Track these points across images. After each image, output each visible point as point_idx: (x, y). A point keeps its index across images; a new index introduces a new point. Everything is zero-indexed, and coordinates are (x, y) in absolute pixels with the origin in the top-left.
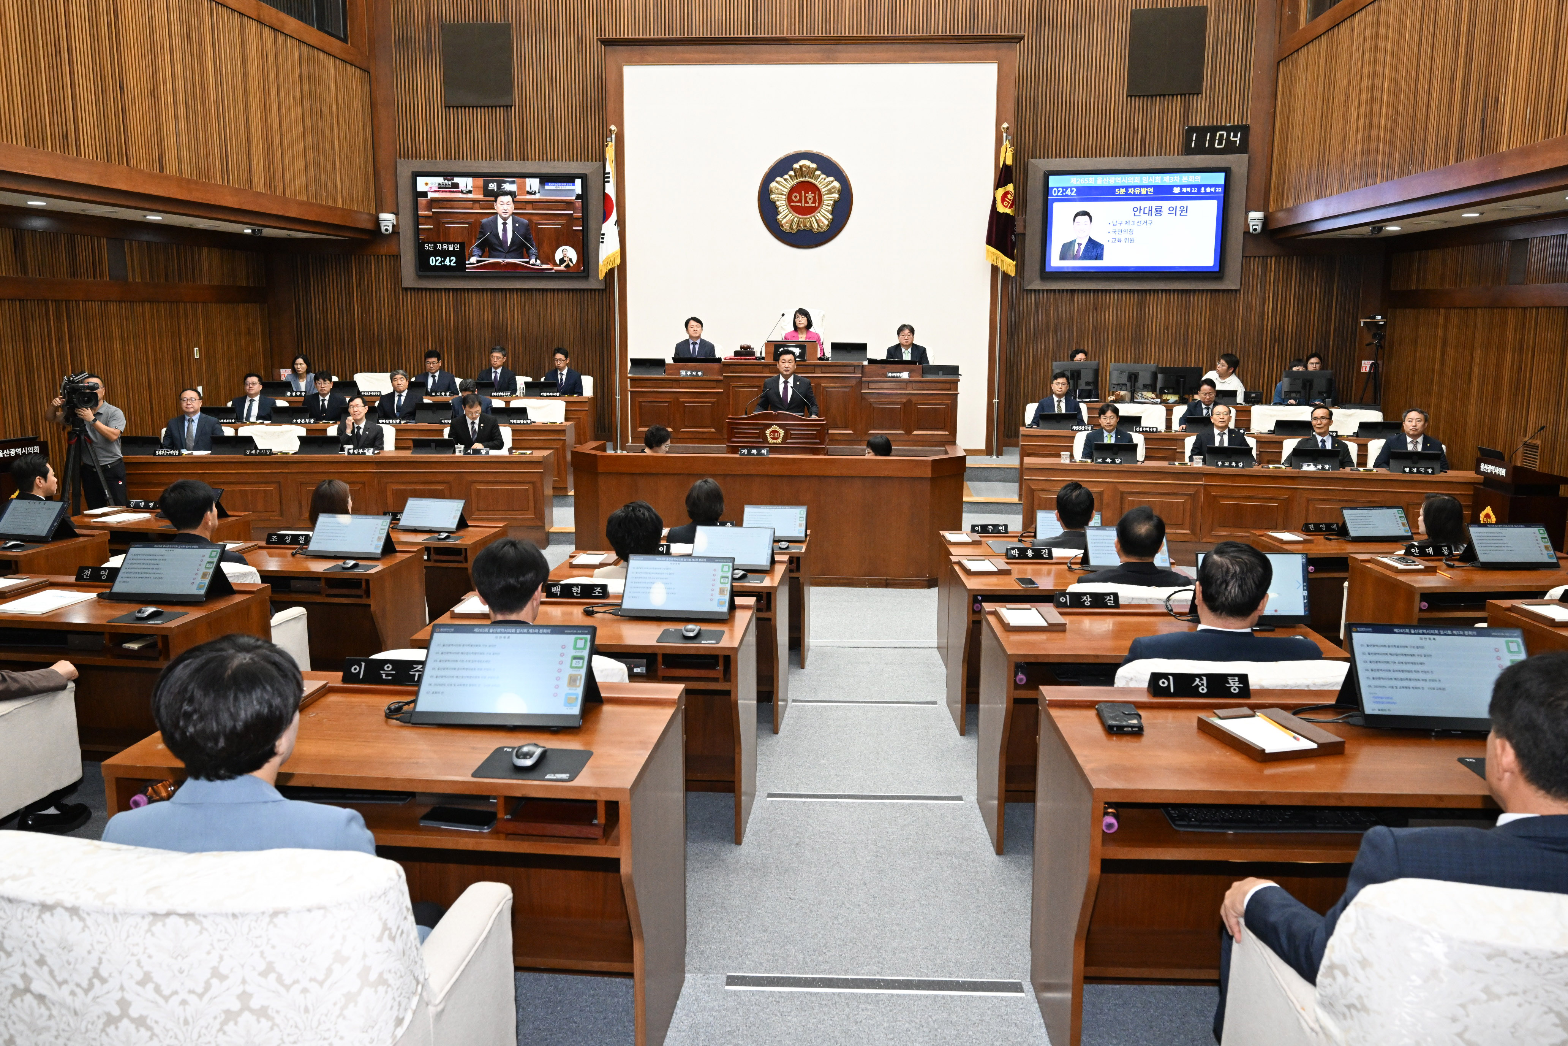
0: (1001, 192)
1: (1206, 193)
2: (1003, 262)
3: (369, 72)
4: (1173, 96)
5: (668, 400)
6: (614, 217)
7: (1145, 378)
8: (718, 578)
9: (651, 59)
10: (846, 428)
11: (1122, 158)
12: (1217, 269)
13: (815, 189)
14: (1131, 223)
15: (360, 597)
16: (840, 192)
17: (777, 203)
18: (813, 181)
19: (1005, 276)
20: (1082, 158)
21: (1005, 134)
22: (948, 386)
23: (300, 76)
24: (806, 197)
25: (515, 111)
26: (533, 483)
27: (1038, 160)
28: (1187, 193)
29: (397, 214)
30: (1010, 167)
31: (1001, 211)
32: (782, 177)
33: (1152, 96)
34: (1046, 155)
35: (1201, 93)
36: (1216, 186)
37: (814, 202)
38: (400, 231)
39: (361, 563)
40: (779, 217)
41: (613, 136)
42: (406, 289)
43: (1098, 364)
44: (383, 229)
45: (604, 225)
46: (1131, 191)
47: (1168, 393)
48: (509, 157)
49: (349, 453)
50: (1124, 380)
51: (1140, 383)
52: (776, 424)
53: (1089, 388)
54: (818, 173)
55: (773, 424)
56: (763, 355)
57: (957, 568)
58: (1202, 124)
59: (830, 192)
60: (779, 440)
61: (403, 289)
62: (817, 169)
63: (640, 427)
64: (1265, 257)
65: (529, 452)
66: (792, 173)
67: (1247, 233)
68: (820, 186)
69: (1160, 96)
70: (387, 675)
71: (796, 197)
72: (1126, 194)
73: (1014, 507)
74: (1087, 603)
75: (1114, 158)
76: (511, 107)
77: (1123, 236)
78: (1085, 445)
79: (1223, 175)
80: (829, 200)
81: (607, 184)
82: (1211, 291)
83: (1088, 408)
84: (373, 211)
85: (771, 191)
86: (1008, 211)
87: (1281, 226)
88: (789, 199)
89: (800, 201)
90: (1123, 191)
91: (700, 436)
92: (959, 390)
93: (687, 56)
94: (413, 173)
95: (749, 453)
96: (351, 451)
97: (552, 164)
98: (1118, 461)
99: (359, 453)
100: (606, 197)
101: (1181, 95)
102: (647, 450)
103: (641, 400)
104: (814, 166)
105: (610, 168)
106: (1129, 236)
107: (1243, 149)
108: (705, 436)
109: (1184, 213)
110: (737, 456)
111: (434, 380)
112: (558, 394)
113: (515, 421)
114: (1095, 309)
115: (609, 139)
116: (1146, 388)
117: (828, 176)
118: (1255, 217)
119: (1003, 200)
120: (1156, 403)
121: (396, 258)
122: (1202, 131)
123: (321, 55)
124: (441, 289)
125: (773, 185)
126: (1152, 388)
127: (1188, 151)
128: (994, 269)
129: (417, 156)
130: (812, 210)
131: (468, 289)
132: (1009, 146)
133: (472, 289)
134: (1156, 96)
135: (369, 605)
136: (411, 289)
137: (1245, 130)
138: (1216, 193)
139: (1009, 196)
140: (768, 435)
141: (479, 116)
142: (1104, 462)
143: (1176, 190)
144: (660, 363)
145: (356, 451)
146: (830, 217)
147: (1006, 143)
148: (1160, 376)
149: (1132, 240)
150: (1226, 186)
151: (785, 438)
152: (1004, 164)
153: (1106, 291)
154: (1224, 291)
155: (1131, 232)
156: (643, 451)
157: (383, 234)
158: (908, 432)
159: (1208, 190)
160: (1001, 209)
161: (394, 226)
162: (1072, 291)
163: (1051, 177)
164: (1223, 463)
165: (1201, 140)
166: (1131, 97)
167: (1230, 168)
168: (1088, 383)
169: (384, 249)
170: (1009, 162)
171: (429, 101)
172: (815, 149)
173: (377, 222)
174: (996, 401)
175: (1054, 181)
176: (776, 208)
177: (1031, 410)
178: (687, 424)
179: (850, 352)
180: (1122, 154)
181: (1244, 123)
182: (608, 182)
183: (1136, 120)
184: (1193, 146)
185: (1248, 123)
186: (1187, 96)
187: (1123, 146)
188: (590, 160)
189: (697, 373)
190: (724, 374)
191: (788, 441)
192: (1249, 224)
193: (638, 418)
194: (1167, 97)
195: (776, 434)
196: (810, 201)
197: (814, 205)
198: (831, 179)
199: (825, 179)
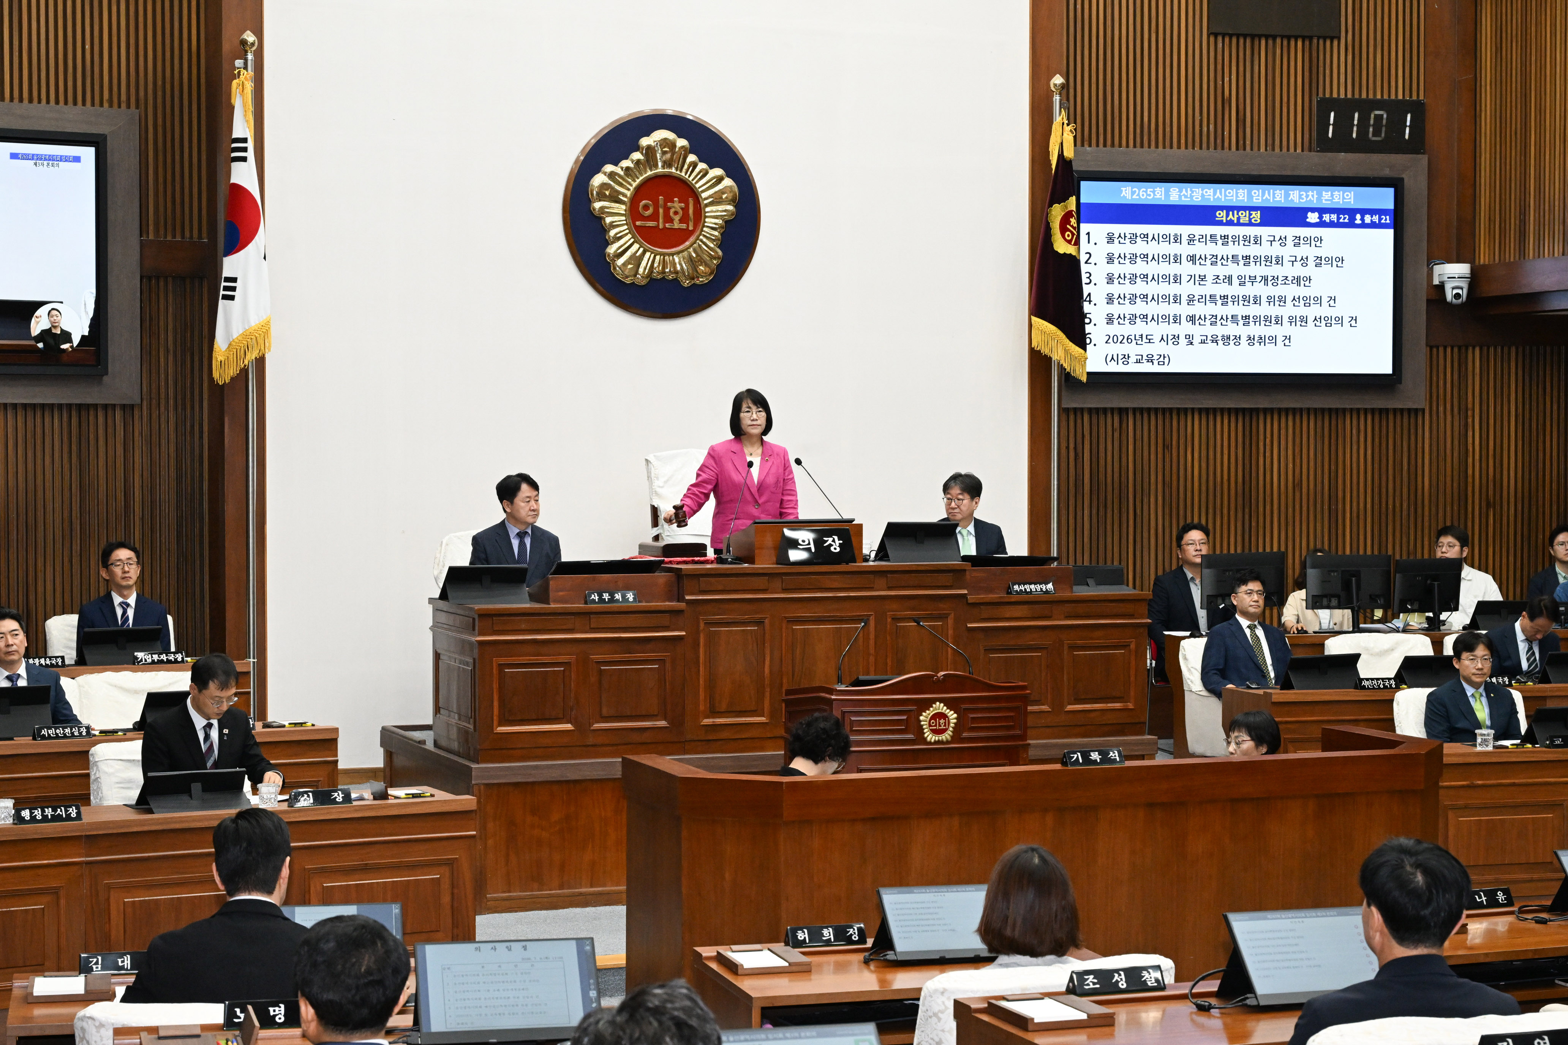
0: (1057, 212)
1: (1363, 224)
2: (1068, 352)
4: (1289, 38)
5: (564, 659)
6: (261, 240)
7: (1371, 583)
13: (688, 191)
16: (737, 200)
17: (607, 220)
18: (683, 174)
21: (1057, 98)
24: (667, 210)
28: (1332, 223)
30: (1071, 161)
31: (1061, 251)
32: (616, 163)
33: (1253, 37)
35: (1339, 38)
36: (1381, 212)
37: (685, 219)
40: (612, 249)
41: (250, 56)
47: (1413, 611)
50: (1337, 587)
51: (1364, 594)
52: (941, 700)
54: (692, 158)
55: (934, 701)
58: (1342, 96)
59: (717, 200)
60: (947, 736)
62: (688, 151)
64: (1463, 348)
66: (637, 156)
67: (1442, 302)
68: (696, 186)
69: (1267, 37)
71: (646, 207)
75: (1192, 151)
79: (1390, 191)
80: (716, 216)
81: (235, 165)
82: (1374, 411)
85: (594, 194)
86: (1073, 250)
88: (634, 213)
89: (654, 217)
101: (1304, 38)
104: (682, 143)
105: (246, 129)
107: (1416, 145)
112: (179, 657)
115: (239, 63)
117: (712, 167)
118: (1454, 272)
119: (1063, 230)
122: (1345, 107)
125: (598, 180)
127: (1324, 145)
130: (680, 237)
132: (1066, 121)
134: (1260, 37)
137: (1418, 108)
138: (1380, 225)
139: (1073, 221)
140: (925, 724)
146: (718, 252)
147: (1061, 115)
150: (1398, 213)
151: (959, 729)
152: (1061, 156)
154: (1395, 411)
159: (1368, 219)
160: (1061, 246)
163: (1083, 185)
165: (1343, 124)
166: (1216, 35)
167: (1400, 180)
170: (1069, 153)
176: (604, 230)
178: (605, 712)
179: (922, 543)
180: (1204, 145)
181: (1414, 98)
182: (244, 159)
183: (1227, 79)
184: (1330, 135)
185: (1421, 97)
186: (1315, 41)
187: (1205, 129)
188: (106, 105)
189: (624, 596)
190: (687, 598)
191: (965, 735)
192: (1441, 287)
193: (496, 704)
194: (1278, 41)
195: (942, 721)
196: (677, 218)
197: (684, 226)
198: (718, 172)
199: (706, 173)
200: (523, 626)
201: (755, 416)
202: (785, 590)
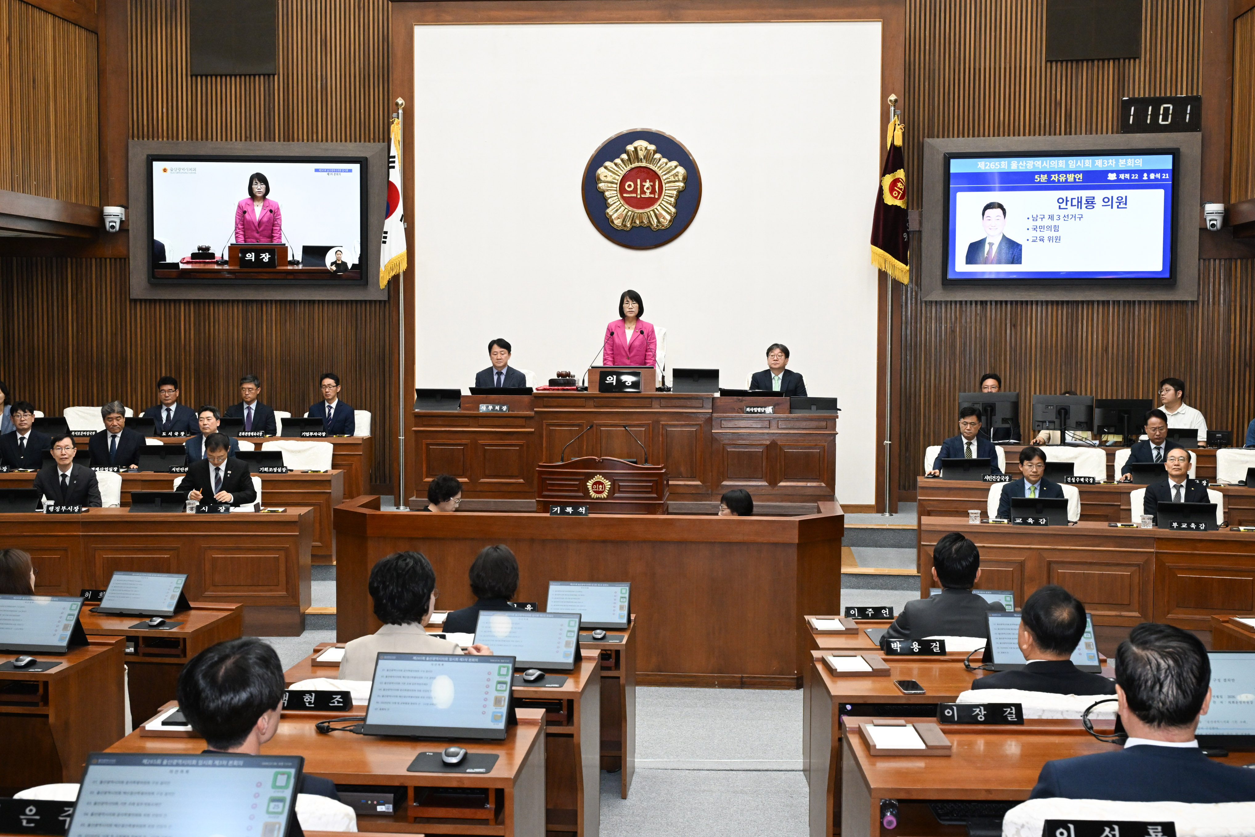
0: (888, 179)
1: (1149, 180)
2: (894, 266)
3: (96, 34)
4: (1103, 60)
5: (464, 442)
6: (399, 211)
7: (1078, 413)
8: (493, 684)
9: (448, 18)
10: (693, 478)
11: (1042, 138)
12: (1167, 275)
13: (653, 176)
14: (1056, 217)
15: (36, 704)
16: (685, 179)
17: (607, 194)
18: (651, 166)
19: (897, 284)
20: (991, 137)
21: (892, 106)
22: (824, 424)
23: (9, 39)
24: (642, 187)
25: (278, 82)
26: (286, 550)
27: (936, 139)
28: (1126, 180)
29: (126, 207)
30: (900, 147)
31: (890, 203)
32: (612, 161)
33: (1078, 61)
34: (946, 133)
35: (1139, 58)
36: (1161, 171)
37: (653, 192)
38: (130, 228)
39: (40, 659)
40: (608, 211)
41: (400, 111)
42: (135, 301)
43: (1018, 396)
44: (108, 225)
45: (387, 221)
46: (1054, 178)
47: (1109, 433)
48: (270, 137)
49: (48, 511)
50: (1052, 416)
51: (1072, 421)
52: (600, 474)
53: (1007, 426)
54: (658, 156)
55: (596, 474)
56: (586, 384)
57: (820, 667)
58: (1142, 96)
59: (673, 180)
60: (605, 495)
61: (131, 300)
62: (655, 152)
63: (427, 477)
64: (1228, 260)
65: (281, 509)
66: (624, 156)
67: (1203, 230)
68: (659, 172)
69: (1087, 61)
70: (29, 821)
72: (1049, 180)
73: (911, 580)
74: (981, 718)
75: (1032, 137)
76: (274, 75)
77: (1046, 234)
78: (1001, 500)
79: (1169, 158)
80: (671, 191)
81: (391, 170)
82: (1161, 302)
83: (1006, 452)
84: (96, 203)
85: (599, 179)
86: (898, 203)
87: (1247, 221)
88: (622, 190)
89: (634, 191)
90: (1044, 178)
91: (505, 488)
92: (838, 429)
93: (493, 13)
94: (148, 156)
95: (563, 512)
96: (51, 509)
97: (324, 145)
98: (1043, 521)
99: (61, 512)
100: (391, 186)
101: (1114, 60)
102: (432, 507)
103: (429, 441)
104: (652, 147)
105: (396, 151)
106: (1053, 234)
107: (1195, 126)
108: (510, 489)
109: (1122, 206)
110: (548, 515)
111: (168, 416)
112: (324, 434)
113: (266, 469)
114: (1014, 325)
115: (395, 115)
116: (1079, 426)
117: (670, 160)
118: (1214, 209)
119: (892, 190)
120: (1093, 446)
121: (124, 261)
122: (1141, 103)
123: (37, 12)
124: (180, 301)
125: (601, 171)
126: (1086, 425)
127: (1125, 128)
128: (883, 275)
129: (153, 135)
130: (651, 202)
131: (214, 301)
132: (898, 122)
133: (218, 301)
134: (1082, 61)
135: (47, 716)
136: (141, 300)
137: (1196, 101)
138: (1162, 180)
139: (899, 185)
140: (590, 487)
141: (234, 87)
142: (1025, 522)
143: (1112, 177)
144: (454, 394)
145: (58, 509)
146: (673, 210)
147: (894, 120)
148: (1097, 412)
149: (1058, 239)
150: (1175, 172)
151: (612, 491)
152: (893, 144)
153: (1027, 302)
154: (1177, 302)
155: (1056, 229)
156: (426, 509)
157: (109, 232)
158: (773, 483)
159: (1152, 176)
160: (889, 200)
161: (122, 222)
162: (983, 303)
163: (953, 161)
164: (1180, 524)
165: (1141, 115)
166: (1051, 62)
167: (1178, 149)
168: (1004, 420)
169: (108, 251)
170: (898, 142)
171: (171, 68)
172: (654, 127)
173: (101, 217)
174: (887, 442)
175: (957, 166)
176: (605, 199)
177: (933, 453)
178: (487, 472)
179: (697, 381)
180: (1042, 132)
181: (1195, 94)
182: (393, 167)
183: (1058, 90)
184: (1131, 122)
185: (1200, 94)
186: (1122, 61)
187: (1043, 122)
188: (372, 141)
189: (500, 408)
190: (535, 409)
191: (616, 495)
192: (1206, 219)
193: (424, 466)
194: (1096, 62)
195: (601, 486)
196: (648, 191)
197: (652, 196)
198: (674, 163)
199: (666, 164)
200: (440, 423)
201: (631, 306)
202: (595, 407)
